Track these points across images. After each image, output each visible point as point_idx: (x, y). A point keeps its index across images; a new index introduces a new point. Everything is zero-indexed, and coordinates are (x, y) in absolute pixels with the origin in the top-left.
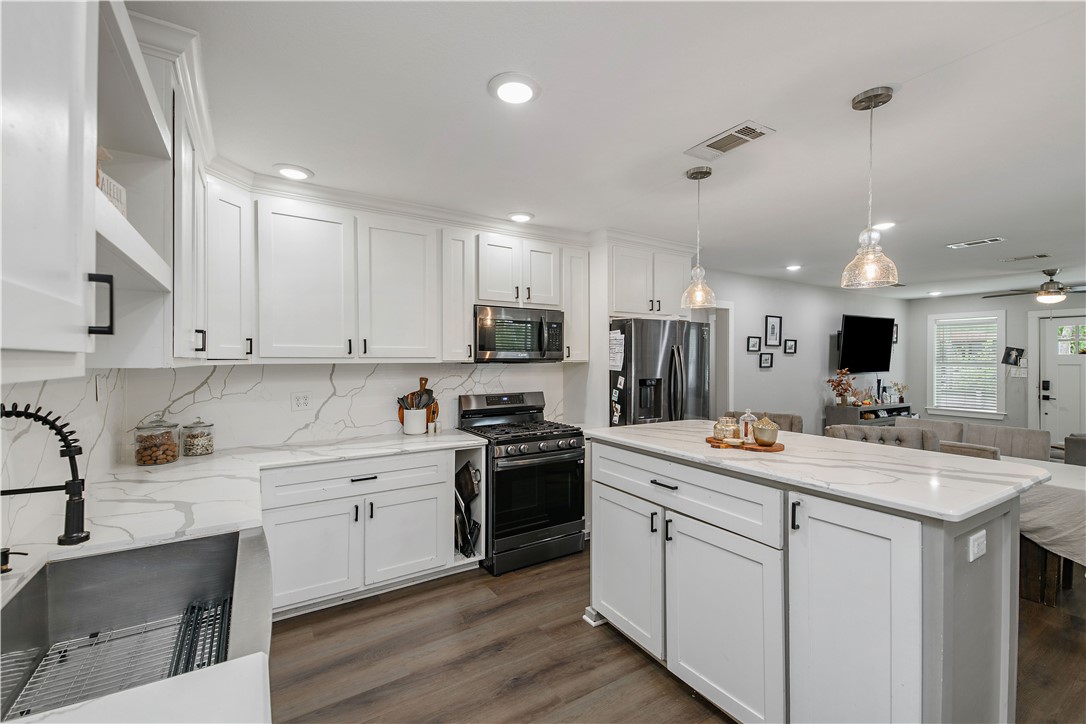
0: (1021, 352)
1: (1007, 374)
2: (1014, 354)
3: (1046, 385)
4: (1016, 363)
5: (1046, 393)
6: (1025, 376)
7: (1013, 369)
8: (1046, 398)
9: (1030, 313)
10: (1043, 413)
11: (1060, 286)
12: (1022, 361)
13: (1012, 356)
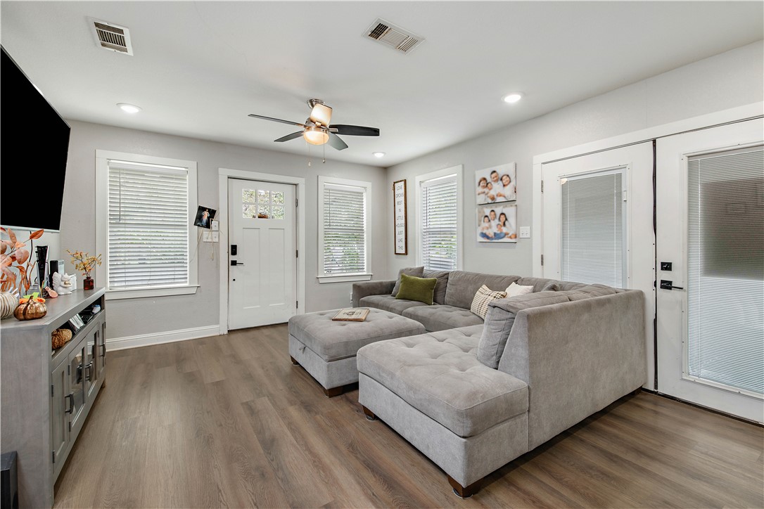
0: (212, 213)
1: (200, 238)
2: (206, 215)
3: (234, 250)
4: (208, 226)
5: (233, 258)
6: (217, 240)
7: (205, 231)
8: (234, 263)
9: (220, 169)
10: (231, 279)
11: (319, 124)
12: (214, 223)
13: (205, 217)
